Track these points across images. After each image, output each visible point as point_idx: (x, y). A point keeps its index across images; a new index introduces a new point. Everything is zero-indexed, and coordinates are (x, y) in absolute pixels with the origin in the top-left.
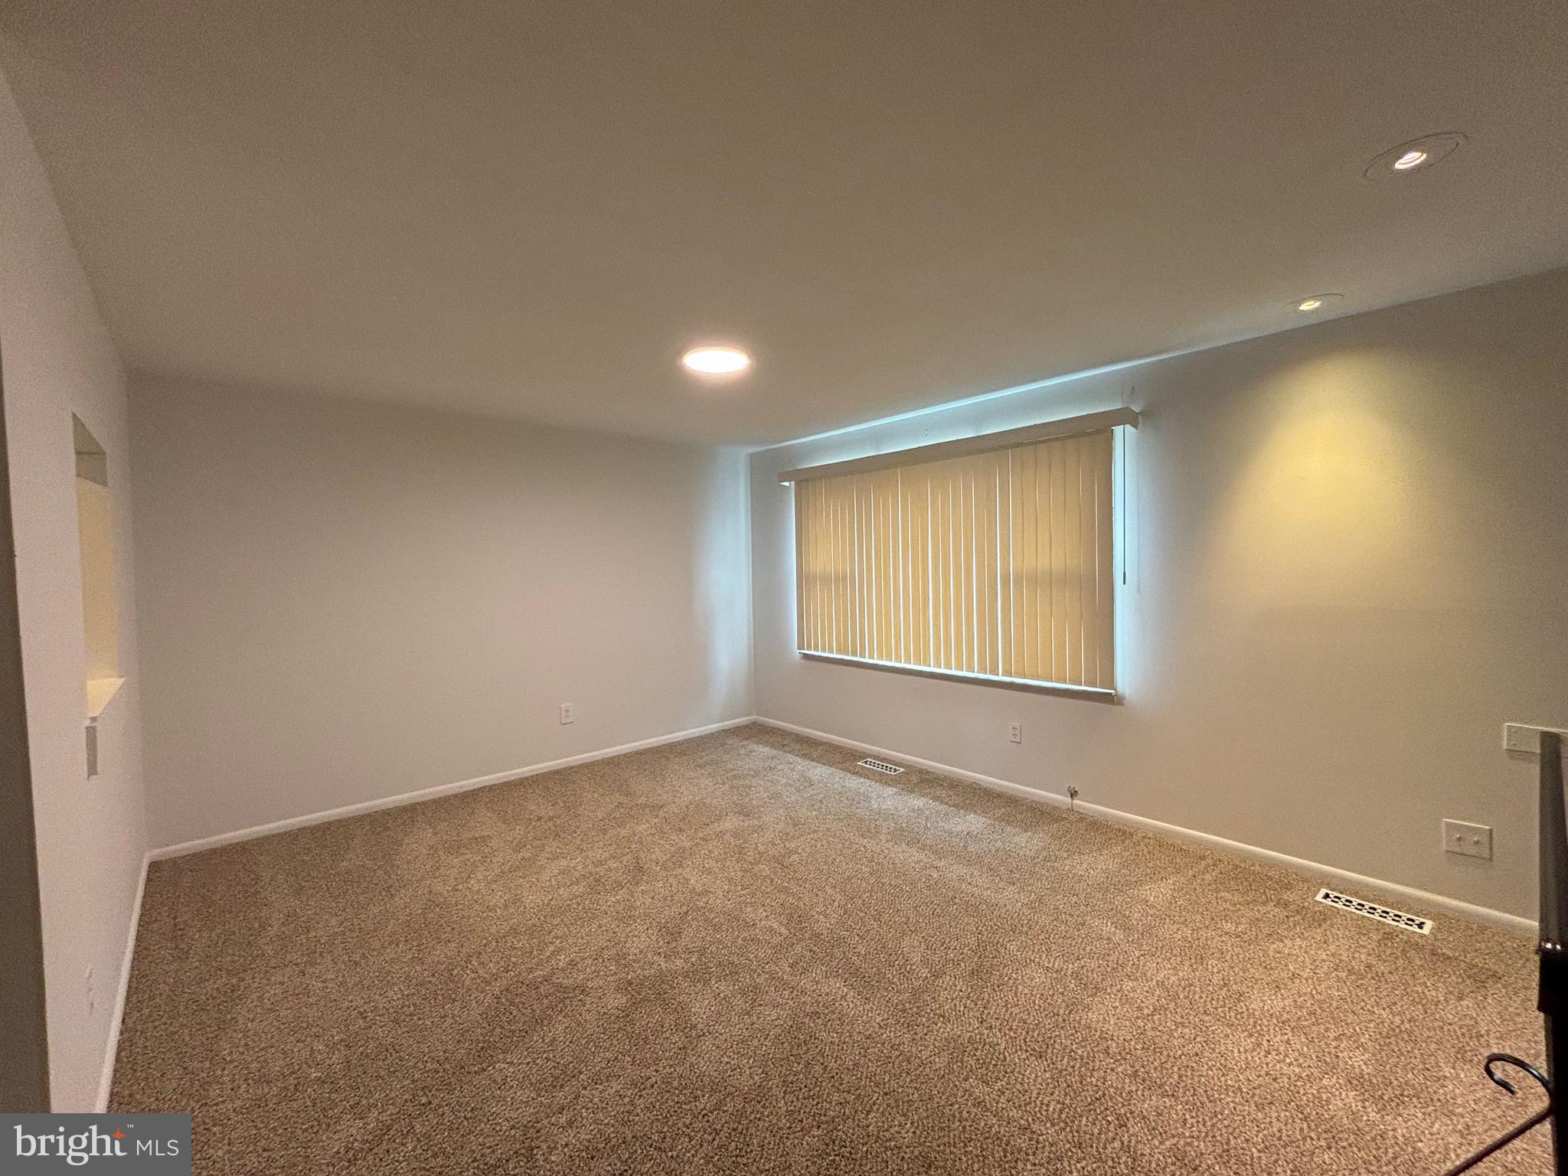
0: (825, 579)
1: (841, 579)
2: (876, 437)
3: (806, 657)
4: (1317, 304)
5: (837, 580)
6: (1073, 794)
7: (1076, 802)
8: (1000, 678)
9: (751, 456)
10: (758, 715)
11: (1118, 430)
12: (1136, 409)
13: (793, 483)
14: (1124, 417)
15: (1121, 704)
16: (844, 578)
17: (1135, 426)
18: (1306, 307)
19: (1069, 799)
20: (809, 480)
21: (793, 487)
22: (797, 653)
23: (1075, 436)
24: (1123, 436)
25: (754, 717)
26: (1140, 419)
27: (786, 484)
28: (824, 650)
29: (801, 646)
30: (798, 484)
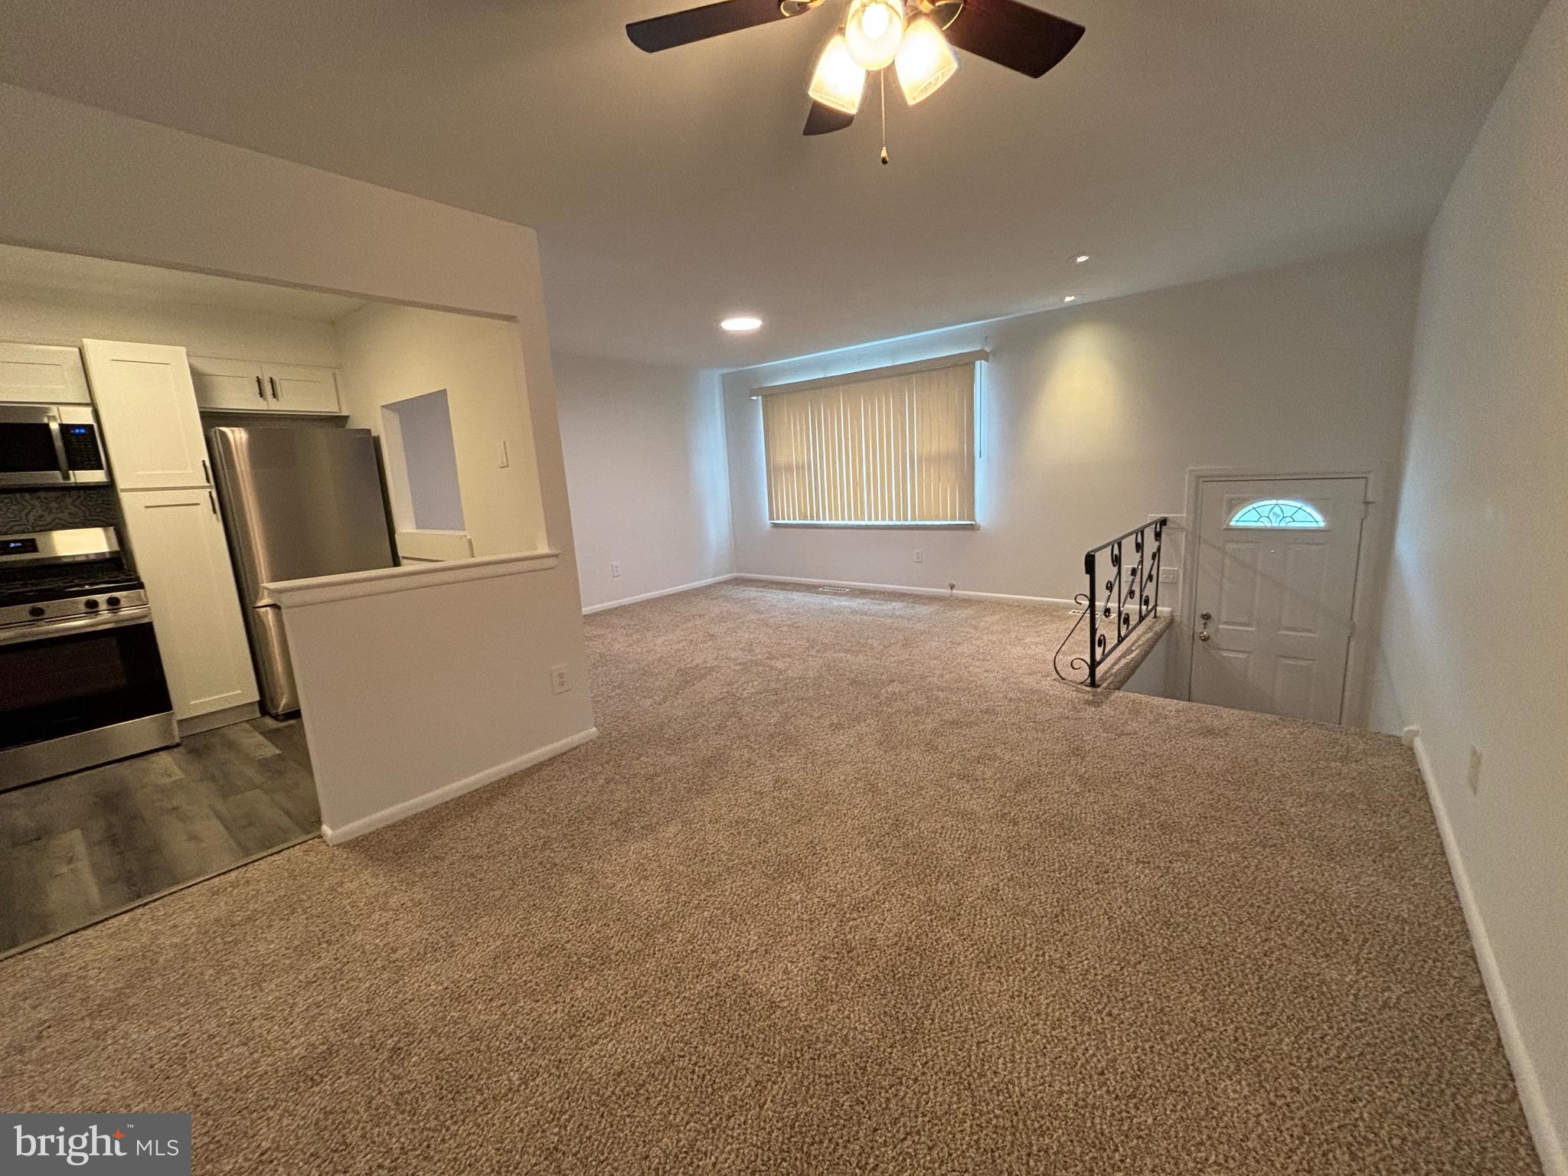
0: (789, 468)
1: (800, 468)
2: (823, 364)
3: (776, 526)
4: (1073, 298)
5: (797, 467)
6: (952, 587)
7: (954, 591)
8: (909, 523)
9: (723, 376)
10: (737, 572)
11: (978, 363)
12: (987, 349)
13: (760, 397)
14: (983, 355)
15: (978, 529)
16: (803, 467)
17: (987, 360)
18: (1068, 299)
19: (950, 591)
20: (772, 396)
21: (760, 402)
22: (769, 522)
23: (954, 366)
24: (981, 367)
25: (735, 574)
26: (991, 357)
27: (755, 398)
28: (789, 519)
29: (771, 518)
30: (765, 397)
